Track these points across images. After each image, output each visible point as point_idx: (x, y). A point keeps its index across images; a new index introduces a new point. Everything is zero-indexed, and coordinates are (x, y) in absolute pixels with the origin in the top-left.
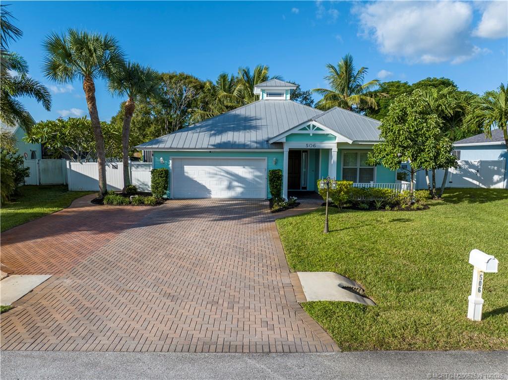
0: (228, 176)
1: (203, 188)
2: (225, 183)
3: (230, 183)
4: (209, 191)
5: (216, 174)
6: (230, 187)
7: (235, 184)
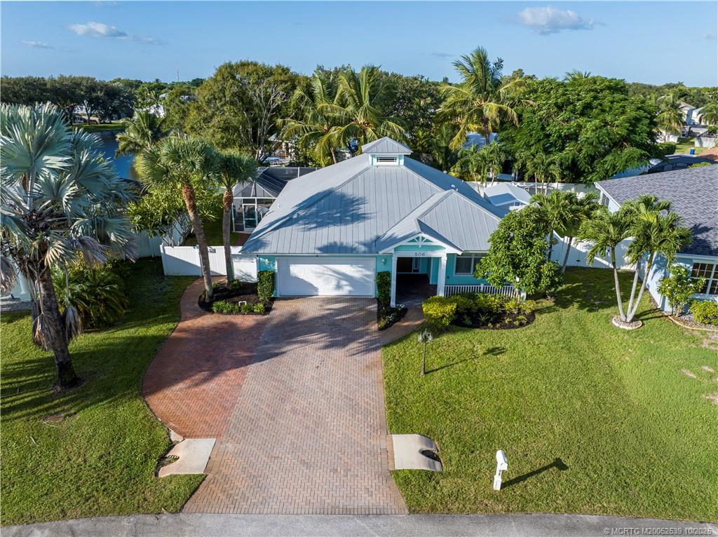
0: (337, 276)
1: (311, 285)
2: (334, 283)
3: (339, 282)
4: (316, 289)
5: (323, 274)
6: (339, 287)
7: (344, 283)
